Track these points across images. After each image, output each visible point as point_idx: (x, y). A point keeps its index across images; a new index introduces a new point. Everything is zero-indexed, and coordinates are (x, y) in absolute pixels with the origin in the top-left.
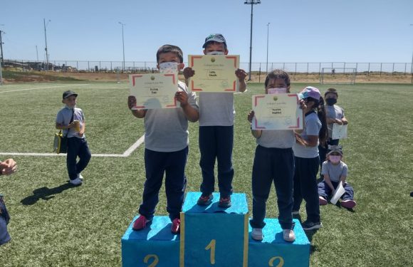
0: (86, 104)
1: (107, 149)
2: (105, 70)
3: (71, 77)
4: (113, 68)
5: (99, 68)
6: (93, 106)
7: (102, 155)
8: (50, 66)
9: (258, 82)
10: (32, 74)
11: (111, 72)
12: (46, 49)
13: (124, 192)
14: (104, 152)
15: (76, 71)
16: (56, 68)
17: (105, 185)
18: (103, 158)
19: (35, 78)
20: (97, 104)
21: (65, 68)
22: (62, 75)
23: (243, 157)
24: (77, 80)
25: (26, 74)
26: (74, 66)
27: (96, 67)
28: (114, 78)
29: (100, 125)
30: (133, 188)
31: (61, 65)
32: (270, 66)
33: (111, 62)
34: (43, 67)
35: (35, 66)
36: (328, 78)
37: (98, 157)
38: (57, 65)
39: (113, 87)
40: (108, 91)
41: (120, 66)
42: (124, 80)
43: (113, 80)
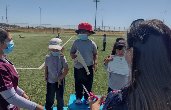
0: (23, 43)
1: (31, 66)
2: (32, 28)
3: (18, 30)
4: (36, 27)
5: (30, 27)
6: (26, 44)
7: (28, 68)
8: (8, 25)
9: (98, 34)
11: (35, 28)
12: (7, 18)
13: (38, 89)
14: (29, 67)
15: (19, 28)
16: (11, 26)
17: (29, 85)
18: (29, 70)
20: (28, 43)
21: (15, 26)
22: (13, 29)
26: (19, 25)
27: (29, 26)
28: (36, 31)
29: (29, 53)
30: (43, 86)
31: (13, 25)
32: (103, 28)
33: (35, 24)
34: (5, 26)
35: (2, 25)
37: (26, 70)
38: (11, 25)
39: (36, 35)
40: (33, 37)
41: (39, 26)
42: (40, 32)
43: (36, 32)
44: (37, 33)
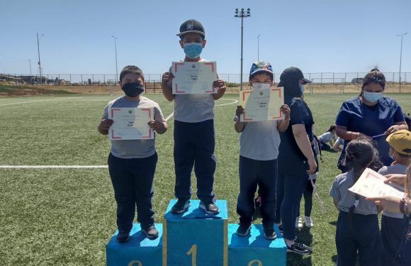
0: (79, 117)
1: (97, 161)
2: (98, 83)
3: (64, 90)
4: (106, 81)
5: (92, 81)
6: (85, 118)
7: (92, 167)
8: (43, 80)
10: (25, 87)
11: (104, 85)
12: (39, 63)
14: (94, 163)
15: (69, 84)
16: (49, 81)
17: (94, 196)
18: (93, 169)
19: (28, 92)
20: (89, 117)
21: (58, 82)
22: (54, 89)
23: (231, 166)
24: (70, 93)
25: (19, 87)
26: (67, 79)
27: (90, 80)
28: (107, 90)
29: (91, 137)
31: (54, 79)
33: (104, 75)
34: (36, 81)
35: (28, 79)
36: (318, 88)
37: (88, 169)
38: (50, 78)
39: (106, 99)
40: (101, 104)
41: (113, 78)
42: (115, 93)
43: (106, 93)
44: (109, 95)
